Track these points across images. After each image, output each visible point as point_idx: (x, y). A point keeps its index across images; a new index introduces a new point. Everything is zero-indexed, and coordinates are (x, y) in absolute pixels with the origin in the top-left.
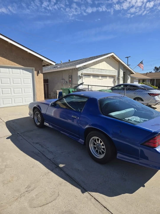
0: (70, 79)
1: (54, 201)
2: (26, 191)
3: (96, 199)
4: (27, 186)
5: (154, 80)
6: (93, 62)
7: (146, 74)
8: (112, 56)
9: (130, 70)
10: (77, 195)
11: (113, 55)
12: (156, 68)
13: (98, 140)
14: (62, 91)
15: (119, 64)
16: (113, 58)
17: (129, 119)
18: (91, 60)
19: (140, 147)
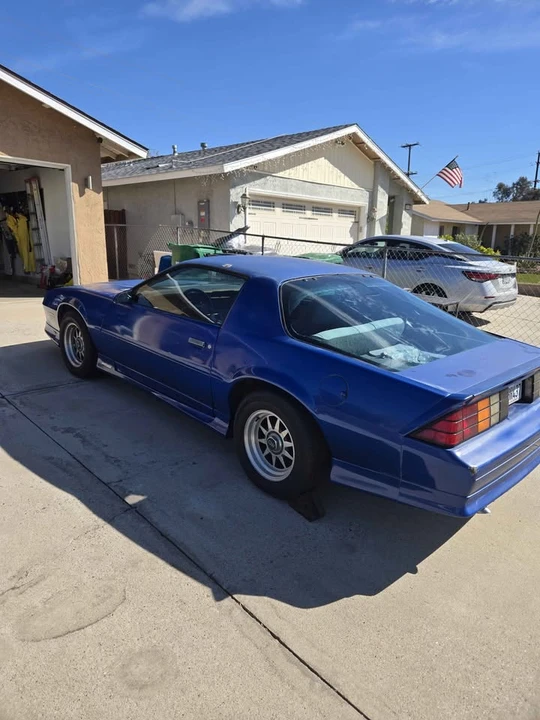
0: (203, 214)
1: (104, 620)
2: (13, 589)
3: (247, 611)
4: (15, 573)
5: (489, 227)
6: (285, 156)
7: (467, 208)
8: (354, 138)
9: (412, 190)
10: (185, 599)
11: (354, 134)
12: (500, 186)
13: (273, 420)
14: (170, 254)
15: (375, 165)
16: (356, 144)
17: (383, 355)
18: (278, 148)
19: (405, 444)
